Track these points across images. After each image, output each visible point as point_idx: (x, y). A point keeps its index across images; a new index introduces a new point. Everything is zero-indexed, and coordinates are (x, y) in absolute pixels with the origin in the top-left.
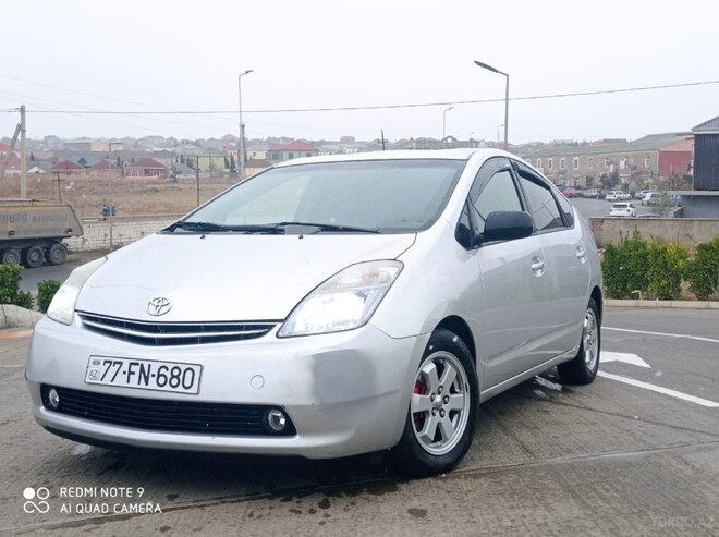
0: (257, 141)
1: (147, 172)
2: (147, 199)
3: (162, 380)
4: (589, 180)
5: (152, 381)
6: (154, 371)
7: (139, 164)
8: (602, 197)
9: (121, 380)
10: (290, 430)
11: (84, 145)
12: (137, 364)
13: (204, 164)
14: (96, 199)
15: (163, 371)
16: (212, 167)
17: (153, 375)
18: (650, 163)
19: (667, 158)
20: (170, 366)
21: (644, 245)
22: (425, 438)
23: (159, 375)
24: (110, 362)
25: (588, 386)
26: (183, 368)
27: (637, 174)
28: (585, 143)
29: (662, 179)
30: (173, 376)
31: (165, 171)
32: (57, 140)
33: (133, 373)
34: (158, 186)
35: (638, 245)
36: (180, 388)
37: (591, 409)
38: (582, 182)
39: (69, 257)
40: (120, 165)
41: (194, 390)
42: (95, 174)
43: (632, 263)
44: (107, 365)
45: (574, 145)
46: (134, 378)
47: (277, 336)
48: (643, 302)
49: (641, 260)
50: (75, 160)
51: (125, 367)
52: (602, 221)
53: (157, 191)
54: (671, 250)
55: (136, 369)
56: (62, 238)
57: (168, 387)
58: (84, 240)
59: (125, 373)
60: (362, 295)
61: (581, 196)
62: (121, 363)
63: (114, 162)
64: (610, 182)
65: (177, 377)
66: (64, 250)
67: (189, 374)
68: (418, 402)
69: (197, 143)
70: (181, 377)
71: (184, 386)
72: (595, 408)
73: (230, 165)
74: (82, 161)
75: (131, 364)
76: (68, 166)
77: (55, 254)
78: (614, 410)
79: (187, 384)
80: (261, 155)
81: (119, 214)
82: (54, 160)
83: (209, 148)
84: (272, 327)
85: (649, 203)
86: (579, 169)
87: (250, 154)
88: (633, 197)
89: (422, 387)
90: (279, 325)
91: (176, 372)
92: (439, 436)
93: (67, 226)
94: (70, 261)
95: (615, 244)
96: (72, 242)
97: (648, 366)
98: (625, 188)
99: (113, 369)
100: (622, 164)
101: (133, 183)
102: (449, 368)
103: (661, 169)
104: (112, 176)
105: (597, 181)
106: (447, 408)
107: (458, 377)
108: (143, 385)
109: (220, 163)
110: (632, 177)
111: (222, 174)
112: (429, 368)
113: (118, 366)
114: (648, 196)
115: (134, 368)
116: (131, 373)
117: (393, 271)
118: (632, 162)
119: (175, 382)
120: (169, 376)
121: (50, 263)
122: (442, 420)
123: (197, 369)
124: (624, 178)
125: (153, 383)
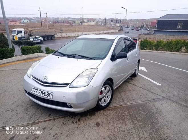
0: (85, 18)
1: (68, 24)
2: (68, 28)
3: (45, 95)
5: (43, 94)
6: (44, 93)
7: (67, 22)
8: (141, 29)
9: (37, 93)
10: (71, 107)
11: (58, 18)
13: (77, 22)
14: (60, 28)
15: (45, 93)
16: (78, 23)
18: (149, 24)
19: (152, 23)
20: (47, 92)
21: (147, 41)
22: (102, 103)
23: (45, 94)
24: (36, 89)
25: (136, 78)
26: (49, 93)
27: (147, 25)
28: (139, 20)
29: (151, 26)
30: (47, 94)
31: (70, 23)
32: (54, 18)
34: (70, 26)
35: (146, 40)
36: (49, 97)
37: (136, 85)
38: (138, 27)
39: (55, 38)
40: (64, 22)
41: (51, 98)
42: (60, 23)
43: (145, 43)
45: (137, 20)
46: (40, 93)
47: (69, 87)
48: (146, 50)
49: (147, 43)
50: (57, 21)
51: (38, 91)
52: (141, 34)
53: (69, 27)
54: (152, 42)
56: (53, 35)
57: (46, 96)
58: (57, 36)
60: (88, 78)
63: (63, 22)
64: (143, 27)
65: (48, 95)
66: (54, 37)
67: (50, 94)
68: (100, 96)
69: (76, 19)
72: (137, 85)
73: (81, 23)
74: (58, 21)
75: (39, 90)
76: (55, 22)
77: (53, 38)
78: (140, 86)
79: (50, 96)
80: (86, 21)
81: (63, 31)
82: (53, 21)
83: (78, 19)
84: (68, 85)
85: (149, 31)
86: (138, 24)
87: (84, 21)
89: (101, 92)
90: (70, 85)
92: (105, 101)
93: (54, 33)
94: (55, 39)
95: (142, 40)
96: (55, 36)
97: (147, 71)
98: (145, 28)
99: (36, 91)
100: (145, 23)
101: (66, 25)
102: (107, 88)
103: (151, 25)
104: (63, 24)
105: (140, 26)
106: (106, 96)
107: (109, 89)
108: (41, 95)
109: (79, 22)
110: (146, 26)
111: (80, 24)
112: (103, 89)
114: (149, 29)
115: (40, 91)
116: (39, 92)
117: (95, 71)
120: (46, 94)
121: (52, 39)
122: (105, 98)
123: (52, 94)
124: (145, 26)
125: (43, 95)
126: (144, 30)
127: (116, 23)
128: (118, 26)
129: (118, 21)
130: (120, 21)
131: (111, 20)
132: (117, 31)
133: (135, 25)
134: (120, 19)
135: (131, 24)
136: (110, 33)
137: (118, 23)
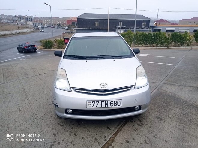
3: (112, 105)
4: (55, 25)
6: (109, 102)
8: (58, 28)
9: (99, 106)
12: (104, 102)
15: (112, 102)
17: (109, 104)
18: (65, 22)
19: (68, 21)
20: (114, 101)
23: (111, 104)
24: (95, 102)
26: (117, 101)
29: (67, 25)
30: (115, 103)
33: (103, 104)
36: (117, 106)
41: (121, 106)
44: (94, 103)
51: (100, 102)
55: (104, 103)
57: (114, 106)
59: (100, 104)
61: (54, 28)
62: (98, 102)
64: (59, 25)
65: (116, 103)
67: (119, 102)
70: (117, 103)
71: (118, 105)
75: (102, 102)
85: (66, 29)
86: (53, 23)
88: (63, 28)
91: (115, 102)
98: (62, 26)
100: (60, 22)
103: (67, 23)
105: (57, 25)
108: (107, 107)
110: (63, 24)
113: (97, 103)
114: (66, 28)
115: (103, 103)
118: (62, 22)
119: (115, 105)
120: (114, 103)
123: (121, 101)
124: (61, 25)
125: (109, 106)
126: (61, 28)
127: (27, 21)
128: (30, 25)
129: (29, 19)
130: (31, 19)
131: (19, 17)
132: (32, 30)
133: (50, 23)
134: (31, 16)
135: (46, 23)
136: (24, 32)
137: (30, 21)
